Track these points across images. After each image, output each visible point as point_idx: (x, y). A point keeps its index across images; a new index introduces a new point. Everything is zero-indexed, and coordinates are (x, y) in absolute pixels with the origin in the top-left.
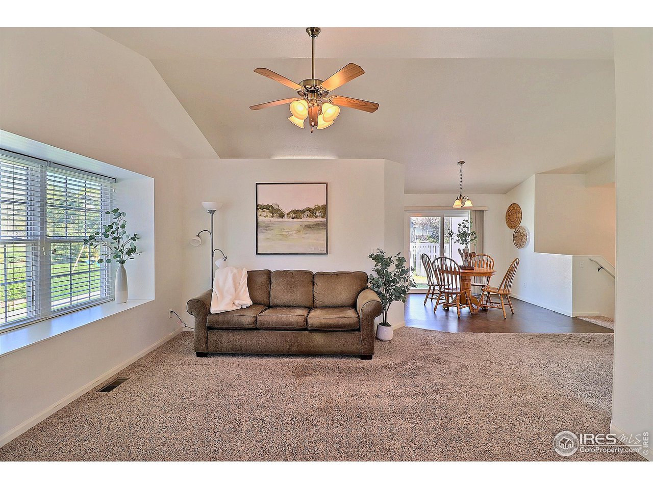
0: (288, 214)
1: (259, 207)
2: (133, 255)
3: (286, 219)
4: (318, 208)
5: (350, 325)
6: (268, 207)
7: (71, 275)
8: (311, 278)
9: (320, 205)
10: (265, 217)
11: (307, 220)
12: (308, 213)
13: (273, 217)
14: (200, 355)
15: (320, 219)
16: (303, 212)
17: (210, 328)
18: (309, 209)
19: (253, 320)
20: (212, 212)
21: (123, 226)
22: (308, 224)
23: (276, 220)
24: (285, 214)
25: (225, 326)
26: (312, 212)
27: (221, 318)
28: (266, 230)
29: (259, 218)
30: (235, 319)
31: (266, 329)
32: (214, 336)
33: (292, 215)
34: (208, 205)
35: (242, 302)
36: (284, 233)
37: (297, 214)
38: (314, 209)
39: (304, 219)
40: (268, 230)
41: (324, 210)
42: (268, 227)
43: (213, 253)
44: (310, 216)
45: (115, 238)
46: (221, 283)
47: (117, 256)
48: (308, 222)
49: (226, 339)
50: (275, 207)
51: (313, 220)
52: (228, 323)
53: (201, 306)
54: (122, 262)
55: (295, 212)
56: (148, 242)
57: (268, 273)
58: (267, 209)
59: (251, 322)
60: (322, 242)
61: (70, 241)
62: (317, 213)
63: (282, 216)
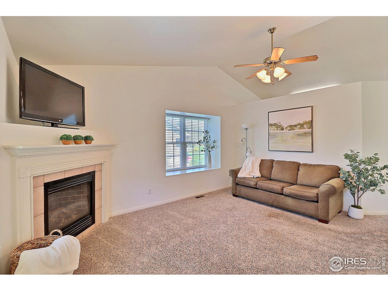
0: (286, 128)
1: (270, 125)
2: (213, 149)
3: (285, 131)
4: (306, 123)
5: (310, 197)
6: (275, 125)
7: (200, 155)
8: (297, 166)
9: (307, 121)
10: (273, 130)
11: (297, 131)
12: (299, 126)
13: (277, 130)
14: (234, 195)
15: (307, 130)
16: (296, 126)
17: (237, 184)
18: (299, 124)
19: (256, 183)
20: (246, 129)
21: (210, 137)
22: (299, 133)
23: (279, 131)
24: (285, 128)
25: (243, 184)
26: (302, 126)
27: (241, 180)
28: (274, 137)
29: (270, 131)
30: (247, 181)
31: (261, 190)
32: (239, 188)
33: (289, 128)
34: (244, 126)
35: (254, 174)
36: (284, 139)
37: (292, 127)
38: (303, 124)
39: (296, 130)
40: (275, 137)
41: (311, 124)
42: (275, 136)
43: (247, 149)
44: (300, 128)
45: (207, 142)
46: (246, 164)
47: (207, 149)
48: (299, 132)
49: (244, 191)
50: (279, 124)
51: (302, 131)
52: (244, 182)
53: (234, 173)
54: (210, 152)
55: (291, 126)
56: (218, 144)
57: (272, 161)
58: (274, 126)
59: (254, 184)
60: (308, 144)
61: (193, 143)
62: (305, 126)
63: (283, 129)
